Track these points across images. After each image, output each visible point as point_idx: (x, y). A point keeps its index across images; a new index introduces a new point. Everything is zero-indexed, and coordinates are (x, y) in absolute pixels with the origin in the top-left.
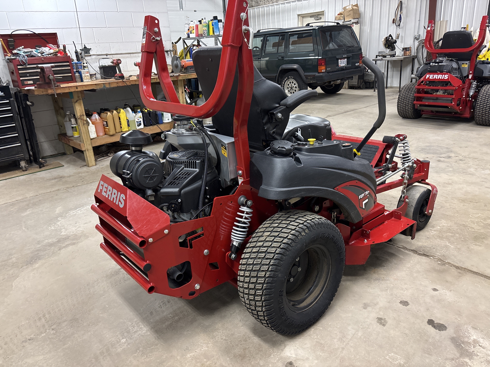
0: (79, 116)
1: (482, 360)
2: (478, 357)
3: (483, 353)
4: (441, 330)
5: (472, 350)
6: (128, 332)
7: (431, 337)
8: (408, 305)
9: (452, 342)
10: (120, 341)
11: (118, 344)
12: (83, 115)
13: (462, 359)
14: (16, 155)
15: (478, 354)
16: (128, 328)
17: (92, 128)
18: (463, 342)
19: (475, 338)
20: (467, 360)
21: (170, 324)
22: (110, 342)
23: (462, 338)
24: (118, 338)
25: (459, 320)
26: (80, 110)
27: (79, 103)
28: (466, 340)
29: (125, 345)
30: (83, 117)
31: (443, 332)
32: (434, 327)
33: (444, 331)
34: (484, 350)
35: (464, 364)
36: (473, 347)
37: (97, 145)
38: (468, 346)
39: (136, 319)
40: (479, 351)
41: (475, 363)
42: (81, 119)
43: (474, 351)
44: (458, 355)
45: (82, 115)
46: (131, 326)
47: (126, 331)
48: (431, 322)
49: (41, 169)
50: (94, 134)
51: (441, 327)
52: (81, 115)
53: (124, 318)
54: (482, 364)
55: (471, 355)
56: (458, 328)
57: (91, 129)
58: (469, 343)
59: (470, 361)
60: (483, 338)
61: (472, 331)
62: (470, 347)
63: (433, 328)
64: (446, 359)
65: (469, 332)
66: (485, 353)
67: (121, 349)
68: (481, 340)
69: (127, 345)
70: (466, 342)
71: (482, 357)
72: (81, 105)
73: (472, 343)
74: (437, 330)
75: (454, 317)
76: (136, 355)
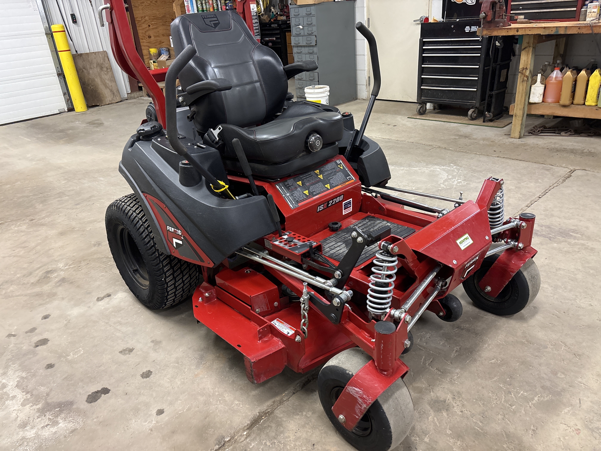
0: (521, 69)
1: (31, 419)
2: (37, 417)
3: (37, 424)
4: (88, 397)
5: (47, 415)
7: (84, 385)
8: (142, 377)
9: (67, 401)
12: (526, 69)
13: (43, 402)
14: (469, 101)
15: (40, 419)
17: (537, 88)
18: (61, 411)
19: (60, 425)
20: (40, 406)
23: (67, 412)
25: (93, 419)
26: (525, 61)
27: (526, 51)
28: (63, 415)
30: (526, 71)
31: (85, 397)
32: (97, 392)
33: (86, 399)
34: (40, 427)
35: (37, 402)
36: (50, 417)
37: (537, 114)
38: (54, 414)
40: (42, 421)
41: (32, 412)
42: (522, 74)
43: (45, 416)
44: (50, 401)
45: (525, 67)
48: (105, 391)
49: (484, 123)
50: (538, 97)
51: (93, 398)
52: (523, 68)
54: (26, 417)
55: (42, 412)
56: (82, 413)
57: (535, 89)
58: (57, 416)
59: (37, 409)
60: (55, 433)
61: (71, 426)
62: (51, 415)
63: (96, 390)
64: (51, 390)
65: (71, 423)
66: (36, 426)
68: (54, 429)
70: (60, 414)
71: (34, 421)
72: (528, 55)
73: (55, 419)
74: (90, 394)
75: (102, 417)
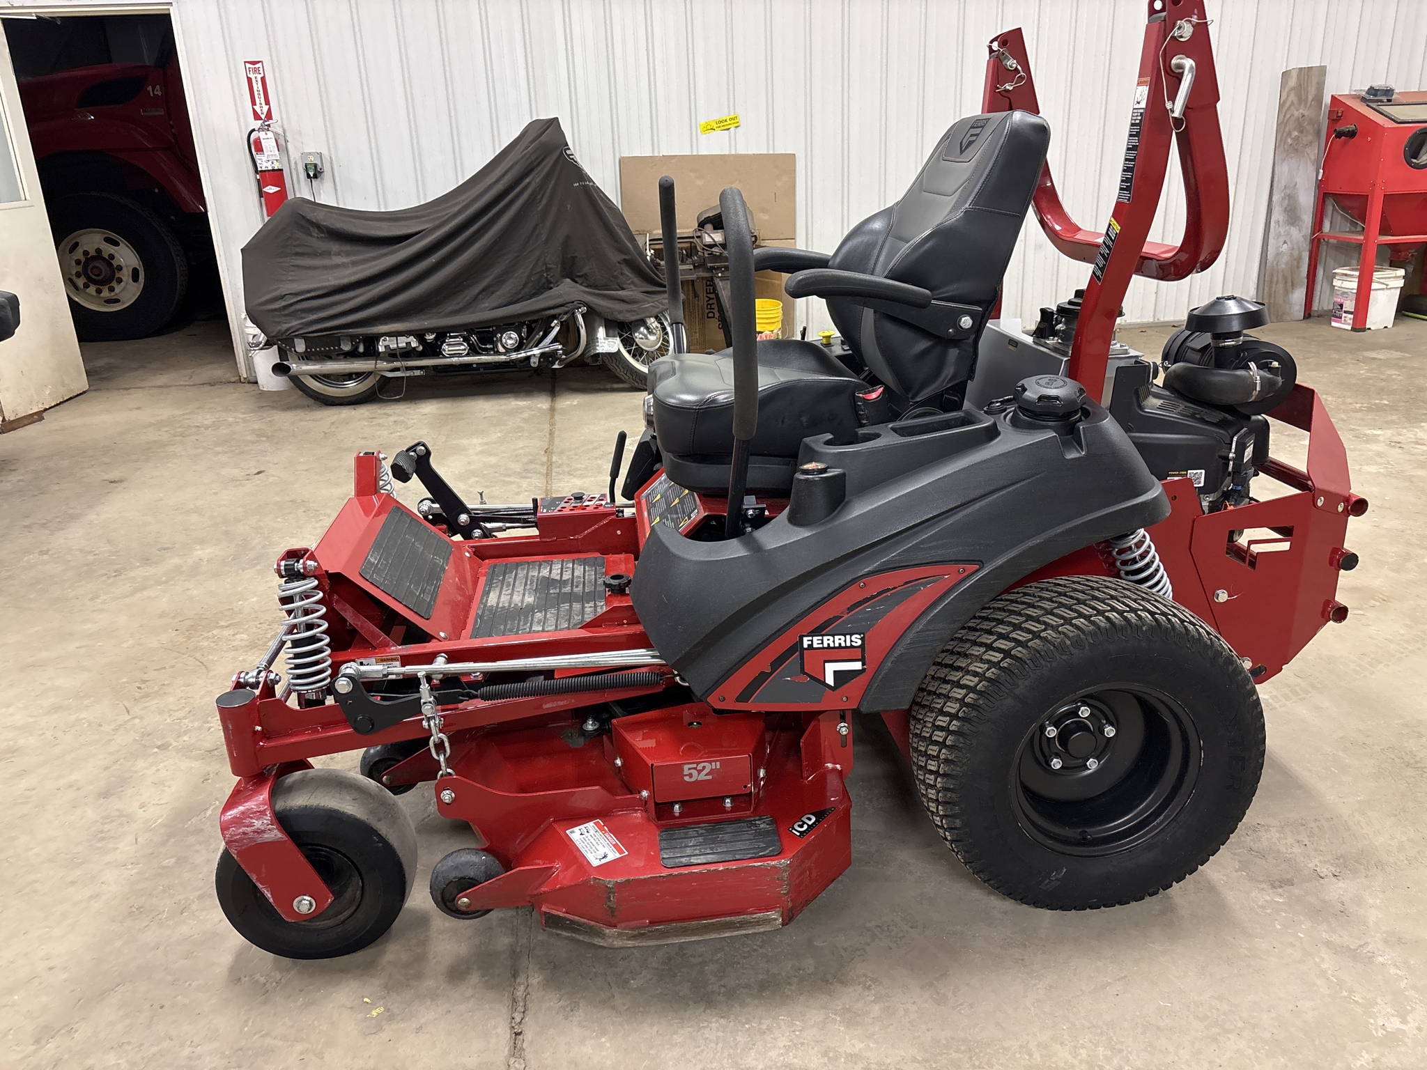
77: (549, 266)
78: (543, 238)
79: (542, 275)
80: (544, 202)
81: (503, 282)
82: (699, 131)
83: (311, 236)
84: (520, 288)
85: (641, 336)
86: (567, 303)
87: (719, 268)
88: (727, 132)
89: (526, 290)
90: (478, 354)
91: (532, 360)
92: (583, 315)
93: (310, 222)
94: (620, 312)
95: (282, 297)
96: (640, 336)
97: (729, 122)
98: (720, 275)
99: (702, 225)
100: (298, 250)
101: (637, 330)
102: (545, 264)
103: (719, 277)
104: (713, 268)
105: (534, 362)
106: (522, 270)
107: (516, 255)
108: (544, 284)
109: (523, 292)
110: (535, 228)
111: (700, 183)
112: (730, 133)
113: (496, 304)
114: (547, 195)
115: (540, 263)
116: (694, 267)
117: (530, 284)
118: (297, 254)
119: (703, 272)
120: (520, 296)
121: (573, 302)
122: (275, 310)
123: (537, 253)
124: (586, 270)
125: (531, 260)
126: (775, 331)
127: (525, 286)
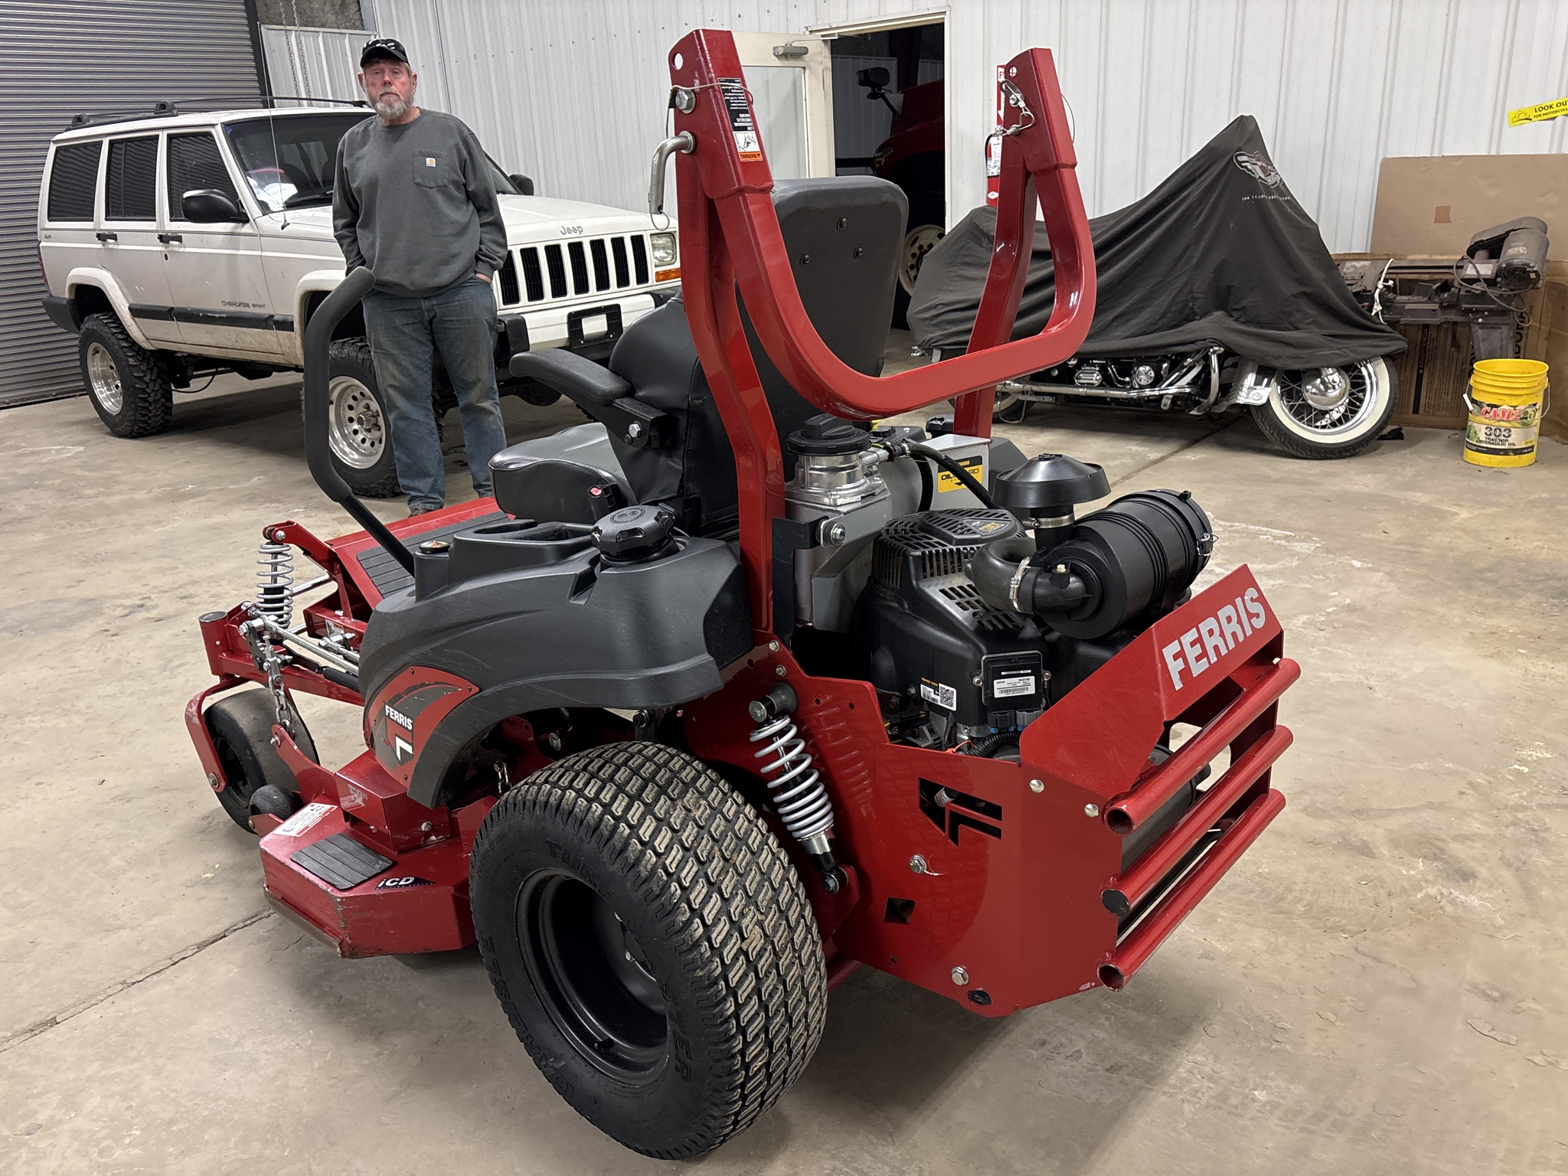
6: (1223, 1097)
10: (1268, 1102)
11: (1281, 1101)
16: (1208, 1106)
21: (1139, 1011)
22: (1287, 1127)
24: (1259, 1114)
29: (1273, 1084)
39: (1159, 1100)
46: (1196, 1100)
47: (1221, 1105)
53: (1172, 1134)
67: (1291, 1087)
69: (1270, 1079)
76: (1288, 1047)
77: (1196, 295)
78: (1195, 261)
79: (1186, 306)
80: (1200, 220)
81: (1143, 308)
82: (1506, 122)
83: (981, 245)
84: (1158, 317)
85: (1314, 390)
86: (1198, 341)
87: (1477, 311)
88: (1551, 122)
89: (1165, 320)
90: (1113, 386)
91: (1164, 401)
92: (1219, 357)
93: (981, 231)
94: (1279, 357)
95: (935, 307)
96: (1311, 391)
97: (1555, 108)
98: (1480, 320)
99: (1472, 252)
100: (967, 260)
101: (1310, 381)
102: (1191, 292)
103: (1479, 324)
104: (1469, 311)
105: (1166, 403)
106: (1162, 298)
107: (1160, 279)
108: (1189, 314)
109: (1161, 322)
110: (1188, 247)
111: (1492, 193)
112: (1554, 126)
113: (1127, 334)
114: (1206, 211)
115: (1186, 291)
116: (1441, 307)
117: (1169, 315)
118: (966, 264)
119: (1457, 315)
120: (1156, 327)
121: (1205, 340)
122: (925, 319)
123: (1183, 280)
124: (1245, 303)
125: (1175, 286)
126: (1522, 407)
127: (1163, 315)
